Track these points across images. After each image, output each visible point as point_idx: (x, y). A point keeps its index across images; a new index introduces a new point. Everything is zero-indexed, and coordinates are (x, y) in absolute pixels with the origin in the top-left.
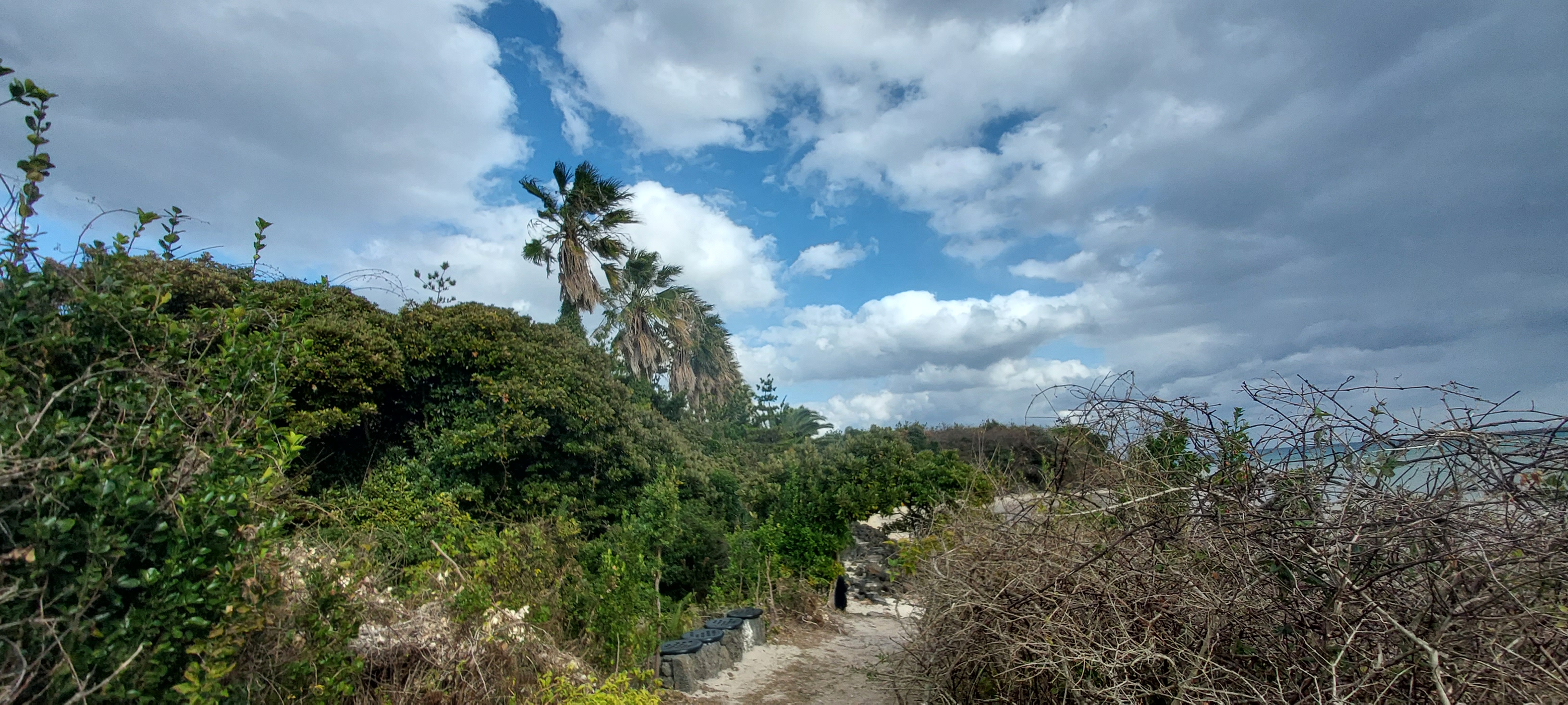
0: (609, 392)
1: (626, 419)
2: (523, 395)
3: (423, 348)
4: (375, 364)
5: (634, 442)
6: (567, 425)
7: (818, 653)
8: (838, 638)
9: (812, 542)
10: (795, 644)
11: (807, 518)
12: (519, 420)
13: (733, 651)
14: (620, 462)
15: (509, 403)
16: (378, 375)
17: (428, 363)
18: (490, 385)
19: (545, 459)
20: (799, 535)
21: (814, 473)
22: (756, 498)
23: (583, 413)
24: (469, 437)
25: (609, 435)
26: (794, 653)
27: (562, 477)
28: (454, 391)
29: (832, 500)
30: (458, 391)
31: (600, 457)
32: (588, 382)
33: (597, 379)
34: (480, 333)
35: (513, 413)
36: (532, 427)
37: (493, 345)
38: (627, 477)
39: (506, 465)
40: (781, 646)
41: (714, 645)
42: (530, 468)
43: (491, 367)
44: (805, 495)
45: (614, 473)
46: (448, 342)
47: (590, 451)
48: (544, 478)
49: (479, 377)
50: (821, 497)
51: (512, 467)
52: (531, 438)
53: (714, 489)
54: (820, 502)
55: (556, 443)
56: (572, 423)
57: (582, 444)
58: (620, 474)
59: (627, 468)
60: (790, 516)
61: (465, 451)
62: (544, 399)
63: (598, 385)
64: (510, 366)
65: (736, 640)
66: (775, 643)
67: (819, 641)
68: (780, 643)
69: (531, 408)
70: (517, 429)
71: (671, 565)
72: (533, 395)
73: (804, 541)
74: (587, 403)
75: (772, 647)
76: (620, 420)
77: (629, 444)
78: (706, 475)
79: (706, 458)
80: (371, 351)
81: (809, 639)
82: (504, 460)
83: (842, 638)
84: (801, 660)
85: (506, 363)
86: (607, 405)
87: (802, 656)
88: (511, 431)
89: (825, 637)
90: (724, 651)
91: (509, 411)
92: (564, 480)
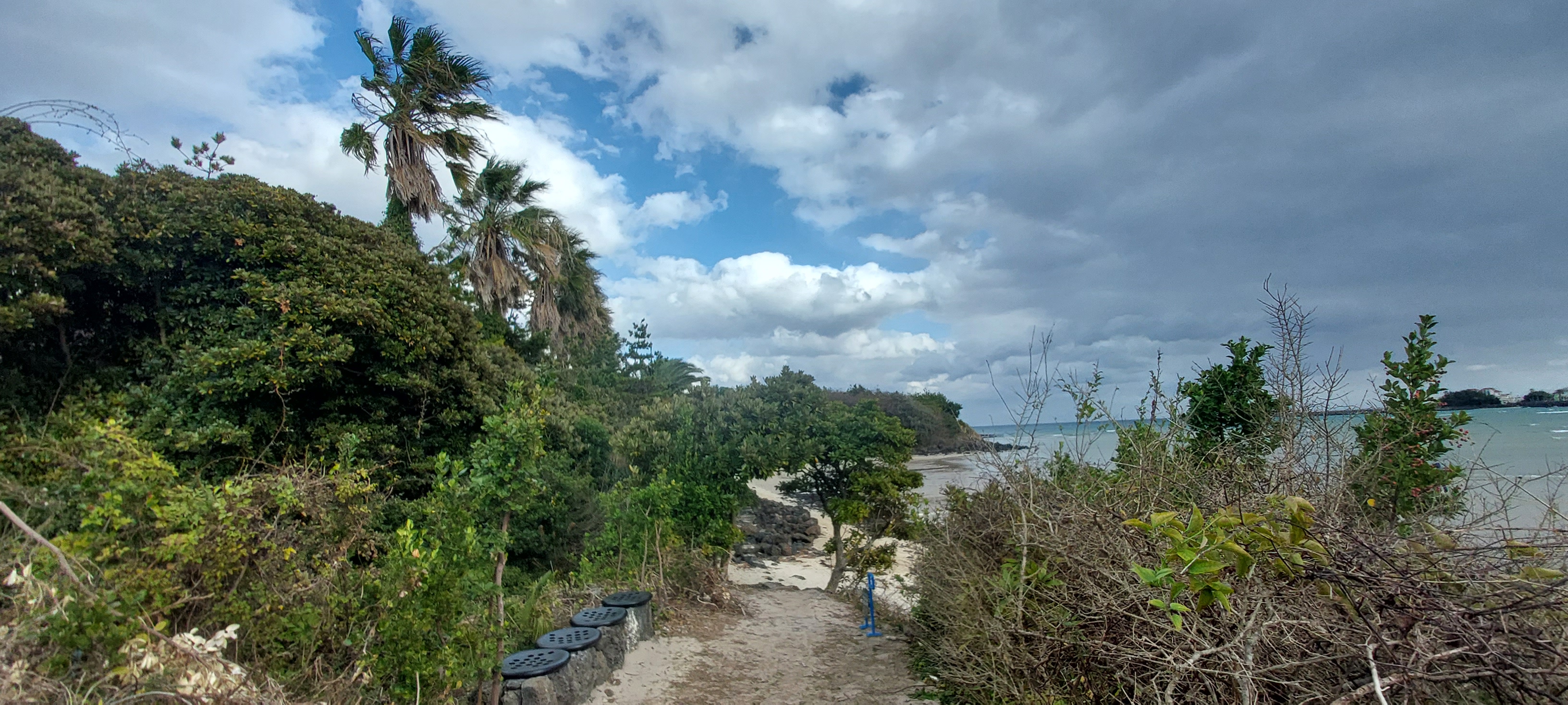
0: (446, 312)
1: (470, 351)
2: (313, 305)
3: (148, 224)
4: (59, 234)
5: (480, 379)
6: (382, 349)
7: (723, 646)
8: (744, 623)
9: (708, 503)
10: (690, 634)
11: (702, 473)
12: (304, 336)
13: (612, 656)
14: (459, 402)
15: (291, 313)
16: (64, 252)
17: (164, 247)
18: (263, 286)
19: (350, 394)
20: (693, 494)
21: (711, 420)
22: (638, 449)
23: (406, 335)
24: (226, 356)
25: (445, 369)
26: (692, 649)
27: (375, 418)
28: (208, 293)
29: (734, 453)
30: (214, 294)
31: (429, 394)
32: (415, 295)
33: (430, 295)
34: (249, 213)
35: (298, 326)
36: (326, 348)
37: (270, 232)
38: (468, 421)
39: (284, 397)
40: (675, 639)
41: (584, 655)
42: (328, 405)
43: (267, 264)
44: (701, 446)
45: (450, 416)
46: (196, 219)
47: (416, 386)
48: (349, 419)
49: (245, 274)
50: (722, 451)
51: (295, 401)
52: (325, 362)
53: (578, 439)
54: (719, 455)
55: (367, 373)
56: (389, 349)
57: (407, 377)
58: (458, 417)
59: (469, 410)
60: (682, 472)
61: (221, 376)
62: (346, 311)
63: (430, 301)
64: (296, 263)
65: (616, 640)
66: (665, 634)
67: (721, 628)
68: (672, 635)
69: (327, 321)
70: (303, 348)
71: (522, 529)
72: (327, 303)
73: (698, 502)
74: (413, 323)
75: (663, 640)
76: (461, 351)
77: (472, 380)
78: (570, 424)
79: (569, 404)
80: (53, 214)
81: (708, 625)
82: (282, 390)
83: (748, 622)
84: (705, 659)
85: (290, 259)
86: (443, 328)
87: (704, 653)
88: (293, 351)
89: (727, 622)
90: (601, 658)
91: (291, 324)
92: (380, 423)
